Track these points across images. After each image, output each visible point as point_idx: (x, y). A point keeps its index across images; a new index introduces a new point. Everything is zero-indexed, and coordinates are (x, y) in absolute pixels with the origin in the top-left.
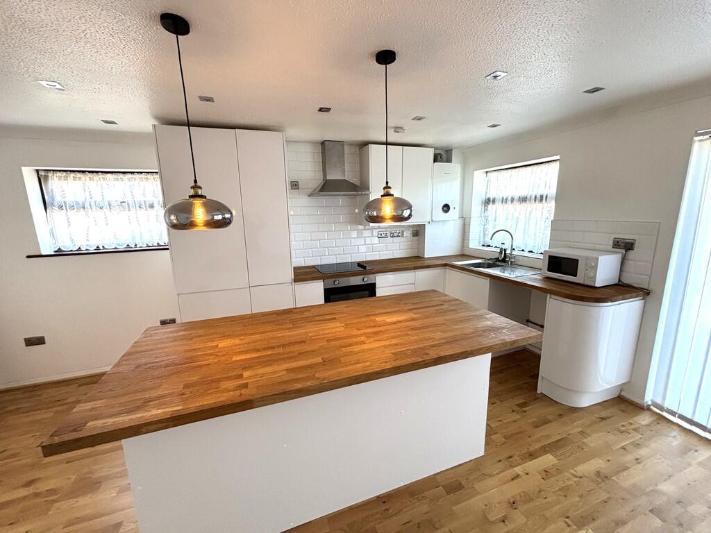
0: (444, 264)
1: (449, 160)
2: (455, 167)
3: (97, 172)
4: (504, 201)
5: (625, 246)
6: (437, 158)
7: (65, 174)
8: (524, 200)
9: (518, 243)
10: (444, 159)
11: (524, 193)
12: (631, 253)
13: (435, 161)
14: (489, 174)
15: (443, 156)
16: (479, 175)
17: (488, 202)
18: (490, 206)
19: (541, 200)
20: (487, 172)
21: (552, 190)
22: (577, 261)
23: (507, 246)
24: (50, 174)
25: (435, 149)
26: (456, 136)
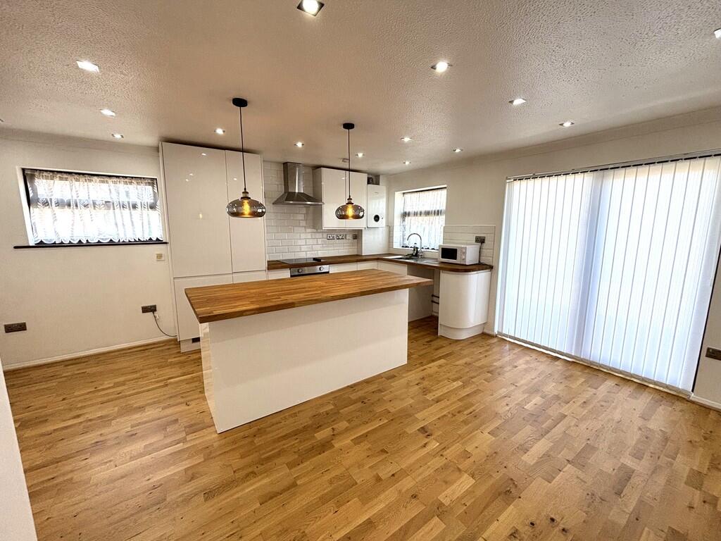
0: (378, 258)
1: (378, 183)
2: (382, 188)
3: (83, 174)
4: (415, 214)
5: (481, 240)
6: (370, 181)
7: (51, 174)
8: (428, 213)
9: (425, 243)
10: (374, 182)
11: (428, 209)
12: (484, 245)
13: (369, 183)
14: (406, 195)
15: (373, 179)
16: (398, 195)
17: (405, 215)
18: (407, 218)
19: (438, 214)
20: (404, 193)
21: (443, 207)
22: (456, 250)
23: (418, 246)
24: (37, 174)
25: (368, 174)
26: (383, 167)
